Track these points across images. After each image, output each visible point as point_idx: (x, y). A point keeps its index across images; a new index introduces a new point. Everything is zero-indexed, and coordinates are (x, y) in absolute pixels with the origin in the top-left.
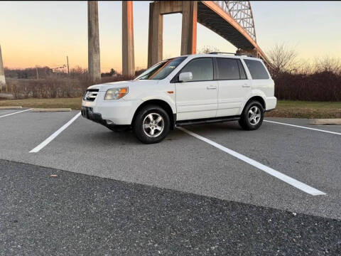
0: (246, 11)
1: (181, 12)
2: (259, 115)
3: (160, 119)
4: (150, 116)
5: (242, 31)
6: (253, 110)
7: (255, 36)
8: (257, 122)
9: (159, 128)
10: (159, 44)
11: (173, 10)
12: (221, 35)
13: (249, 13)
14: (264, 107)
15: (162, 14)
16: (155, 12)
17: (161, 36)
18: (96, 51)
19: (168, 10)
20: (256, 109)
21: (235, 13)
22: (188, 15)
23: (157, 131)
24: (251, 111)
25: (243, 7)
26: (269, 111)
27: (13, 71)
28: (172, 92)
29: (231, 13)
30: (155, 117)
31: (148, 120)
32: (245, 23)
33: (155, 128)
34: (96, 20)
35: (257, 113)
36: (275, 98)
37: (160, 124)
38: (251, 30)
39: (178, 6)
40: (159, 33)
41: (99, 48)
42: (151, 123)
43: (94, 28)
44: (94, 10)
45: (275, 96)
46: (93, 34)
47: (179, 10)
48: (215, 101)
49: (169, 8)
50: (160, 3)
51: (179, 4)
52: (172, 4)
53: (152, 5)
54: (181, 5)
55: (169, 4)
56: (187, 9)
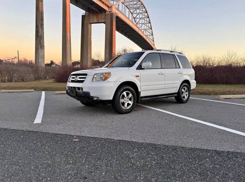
0: (147, 25)
1: (104, 23)
2: (187, 93)
3: (131, 95)
4: (125, 93)
5: (145, 37)
6: (184, 89)
7: (153, 41)
8: (186, 97)
9: (130, 102)
10: (89, 44)
12: (131, 40)
13: (149, 26)
14: (190, 88)
15: (91, 23)
16: (86, 22)
18: (41, 47)
20: (186, 88)
21: (140, 25)
23: (128, 104)
24: (183, 90)
25: (146, 22)
26: (192, 90)
28: (138, 76)
29: (138, 25)
30: (128, 94)
31: (123, 96)
32: (147, 32)
33: (127, 102)
35: (186, 91)
36: (195, 81)
37: (130, 99)
38: (151, 37)
39: (102, 19)
40: (89, 36)
41: (44, 46)
42: (125, 99)
44: (40, 17)
45: (195, 80)
46: (40, 35)
47: (103, 21)
48: (163, 82)
49: (96, 19)
50: (89, 15)
51: (103, 17)
52: (98, 16)
53: (83, 17)
54: (104, 18)
55: (96, 16)
56: (108, 21)
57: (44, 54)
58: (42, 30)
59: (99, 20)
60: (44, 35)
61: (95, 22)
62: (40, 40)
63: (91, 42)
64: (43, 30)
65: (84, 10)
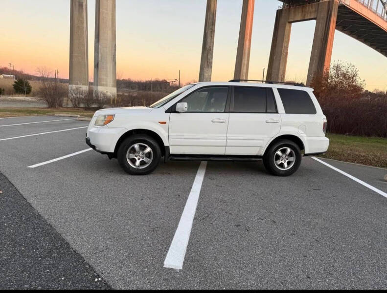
1: (315, 19)
2: (292, 159)
3: (148, 150)
6: (285, 151)
8: (288, 167)
9: (146, 160)
10: (283, 56)
11: (304, 17)
15: (291, 23)
16: (282, 20)
17: (287, 48)
18: (208, 65)
19: (299, 17)
20: (289, 150)
22: (323, 22)
23: (143, 163)
24: (279, 152)
27: (135, 83)
33: (141, 159)
34: (213, 31)
39: (311, 12)
40: (284, 45)
41: (212, 63)
42: (137, 154)
43: (209, 40)
44: (211, 21)
46: (208, 47)
47: (313, 17)
49: (300, 14)
50: (289, 9)
51: (313, 9)
52: (304, 9)
53: (279, 13)
54: (315, 11)
55: (300, 10)
56: (323, 15)
57: (211, 75)
58: (211, 40)
59: (305, 15)
60: (213, 47)
61: (299, 19)
62: (208, 54)
63: (287, 53)
64: (214, 39)
65: (282, 1)
